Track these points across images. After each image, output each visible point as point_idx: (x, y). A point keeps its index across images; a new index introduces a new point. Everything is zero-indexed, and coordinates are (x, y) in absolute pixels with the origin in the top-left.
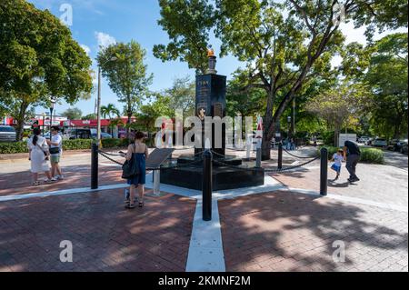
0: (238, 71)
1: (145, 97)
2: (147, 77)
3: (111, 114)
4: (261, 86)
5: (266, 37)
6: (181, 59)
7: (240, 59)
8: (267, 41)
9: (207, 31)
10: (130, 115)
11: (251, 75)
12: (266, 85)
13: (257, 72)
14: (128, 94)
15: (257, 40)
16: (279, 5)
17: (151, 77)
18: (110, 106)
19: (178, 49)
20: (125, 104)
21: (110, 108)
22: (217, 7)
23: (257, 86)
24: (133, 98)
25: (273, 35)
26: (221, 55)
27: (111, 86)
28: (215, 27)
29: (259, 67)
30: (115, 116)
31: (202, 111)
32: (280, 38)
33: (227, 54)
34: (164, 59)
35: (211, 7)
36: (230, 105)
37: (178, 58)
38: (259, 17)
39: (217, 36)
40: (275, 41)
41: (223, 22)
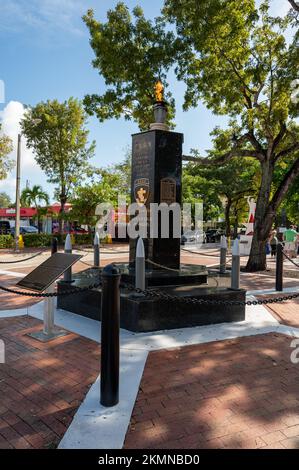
0: (216, 132)
1: (84, 175)
2: (87, 146)
3: (37, 199)
4: (251, 154)
5: (257, 74)
6: (127, 117)
7: (215, 112)
8: (258, 80)
9: (163, 71)
10: (63, 202)
11: (235, 138)
12: (259, 151)
13: (245, 132)
14: (62, 171)
15: (242, 80)
16: (278, 21)
17: (93, 147)
18: (36, 188)
19: (121, 101)
20: (57, 185)
21: (35, 192)
22: (179, 33)
23: (244, 153)
24: (69, 177)
25: (269, 69)
26: (185, 107)
27: (39, 161)
28: (176, 65)
29: (247, 123)
30: (43, 204)
31: (141, 192)
32: (280, 73)
33: (195, 105)
34: (102, 116)
35: (170, 35)
36: (210, 185)
37: (123, 115)
38: (244, 41)
39: (179, 78)
40: (272, 80)
41: (189, 56)
